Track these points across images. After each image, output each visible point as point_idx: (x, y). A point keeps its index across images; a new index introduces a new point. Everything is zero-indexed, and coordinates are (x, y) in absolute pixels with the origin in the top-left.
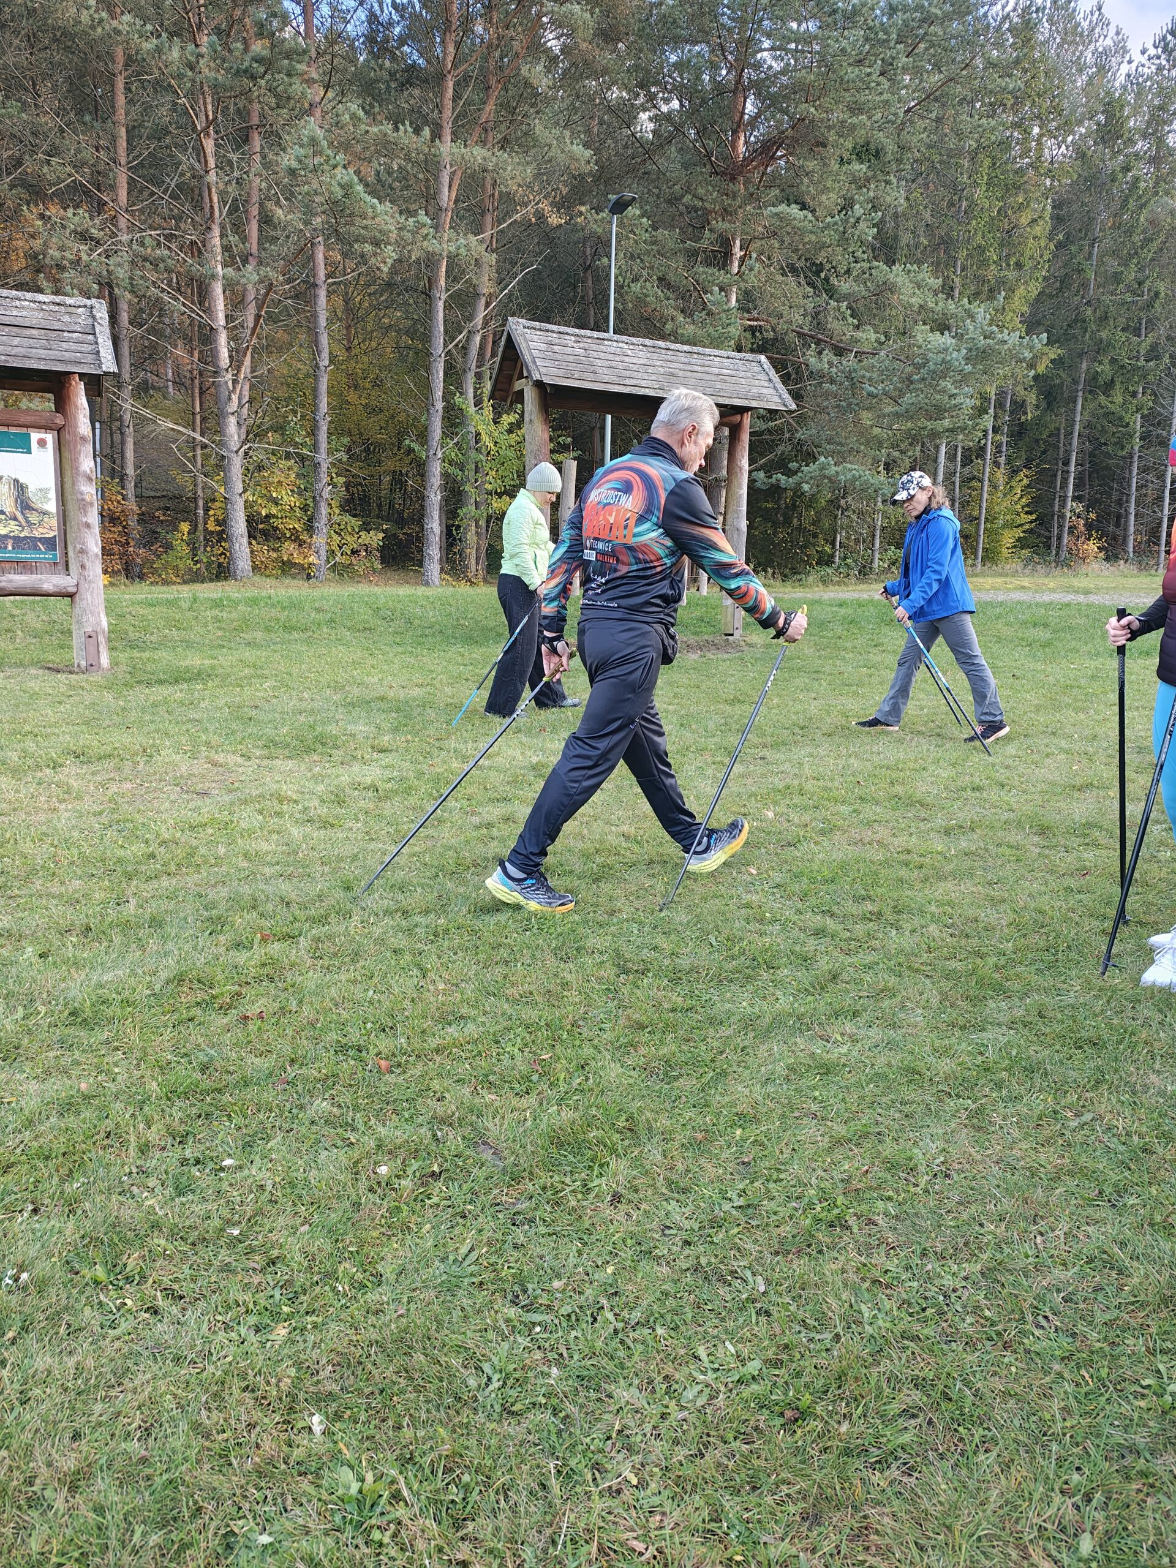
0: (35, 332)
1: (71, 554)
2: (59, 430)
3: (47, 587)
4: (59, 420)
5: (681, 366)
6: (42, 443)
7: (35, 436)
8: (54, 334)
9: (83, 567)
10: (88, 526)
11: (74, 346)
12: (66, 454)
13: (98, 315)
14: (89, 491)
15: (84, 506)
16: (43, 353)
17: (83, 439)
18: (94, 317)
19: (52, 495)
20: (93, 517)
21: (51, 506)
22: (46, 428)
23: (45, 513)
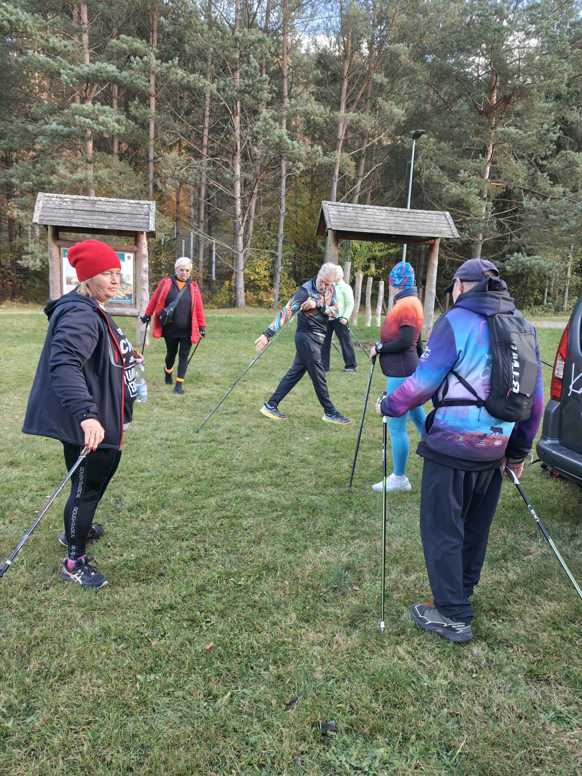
0: (127, 215)
1: (137, 300)
2: (136, 253)
3: (128, 313)
4: (135, 248)
5: (403, 219)
6: (129, 257)
7: (126, 255)
8: (134, 216)
9: (141, 306)
10: (144, 290)
11: (140, 221)
12: (137, 261)
13: (152, 208)
14: (146, 276)
15: (143, 282)
16: (128, 224)
17: (144, 256)
18: (150, 208)
19: (132, 278)
20: (146, 286)
21: (131, 282)
22: (131, 252)
23: (129, 285)
